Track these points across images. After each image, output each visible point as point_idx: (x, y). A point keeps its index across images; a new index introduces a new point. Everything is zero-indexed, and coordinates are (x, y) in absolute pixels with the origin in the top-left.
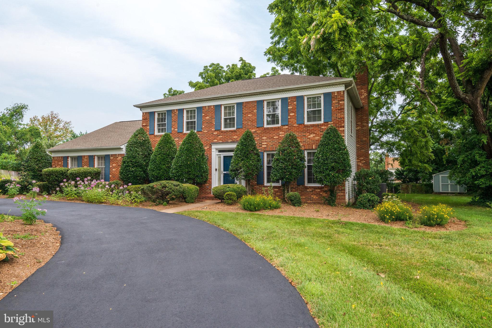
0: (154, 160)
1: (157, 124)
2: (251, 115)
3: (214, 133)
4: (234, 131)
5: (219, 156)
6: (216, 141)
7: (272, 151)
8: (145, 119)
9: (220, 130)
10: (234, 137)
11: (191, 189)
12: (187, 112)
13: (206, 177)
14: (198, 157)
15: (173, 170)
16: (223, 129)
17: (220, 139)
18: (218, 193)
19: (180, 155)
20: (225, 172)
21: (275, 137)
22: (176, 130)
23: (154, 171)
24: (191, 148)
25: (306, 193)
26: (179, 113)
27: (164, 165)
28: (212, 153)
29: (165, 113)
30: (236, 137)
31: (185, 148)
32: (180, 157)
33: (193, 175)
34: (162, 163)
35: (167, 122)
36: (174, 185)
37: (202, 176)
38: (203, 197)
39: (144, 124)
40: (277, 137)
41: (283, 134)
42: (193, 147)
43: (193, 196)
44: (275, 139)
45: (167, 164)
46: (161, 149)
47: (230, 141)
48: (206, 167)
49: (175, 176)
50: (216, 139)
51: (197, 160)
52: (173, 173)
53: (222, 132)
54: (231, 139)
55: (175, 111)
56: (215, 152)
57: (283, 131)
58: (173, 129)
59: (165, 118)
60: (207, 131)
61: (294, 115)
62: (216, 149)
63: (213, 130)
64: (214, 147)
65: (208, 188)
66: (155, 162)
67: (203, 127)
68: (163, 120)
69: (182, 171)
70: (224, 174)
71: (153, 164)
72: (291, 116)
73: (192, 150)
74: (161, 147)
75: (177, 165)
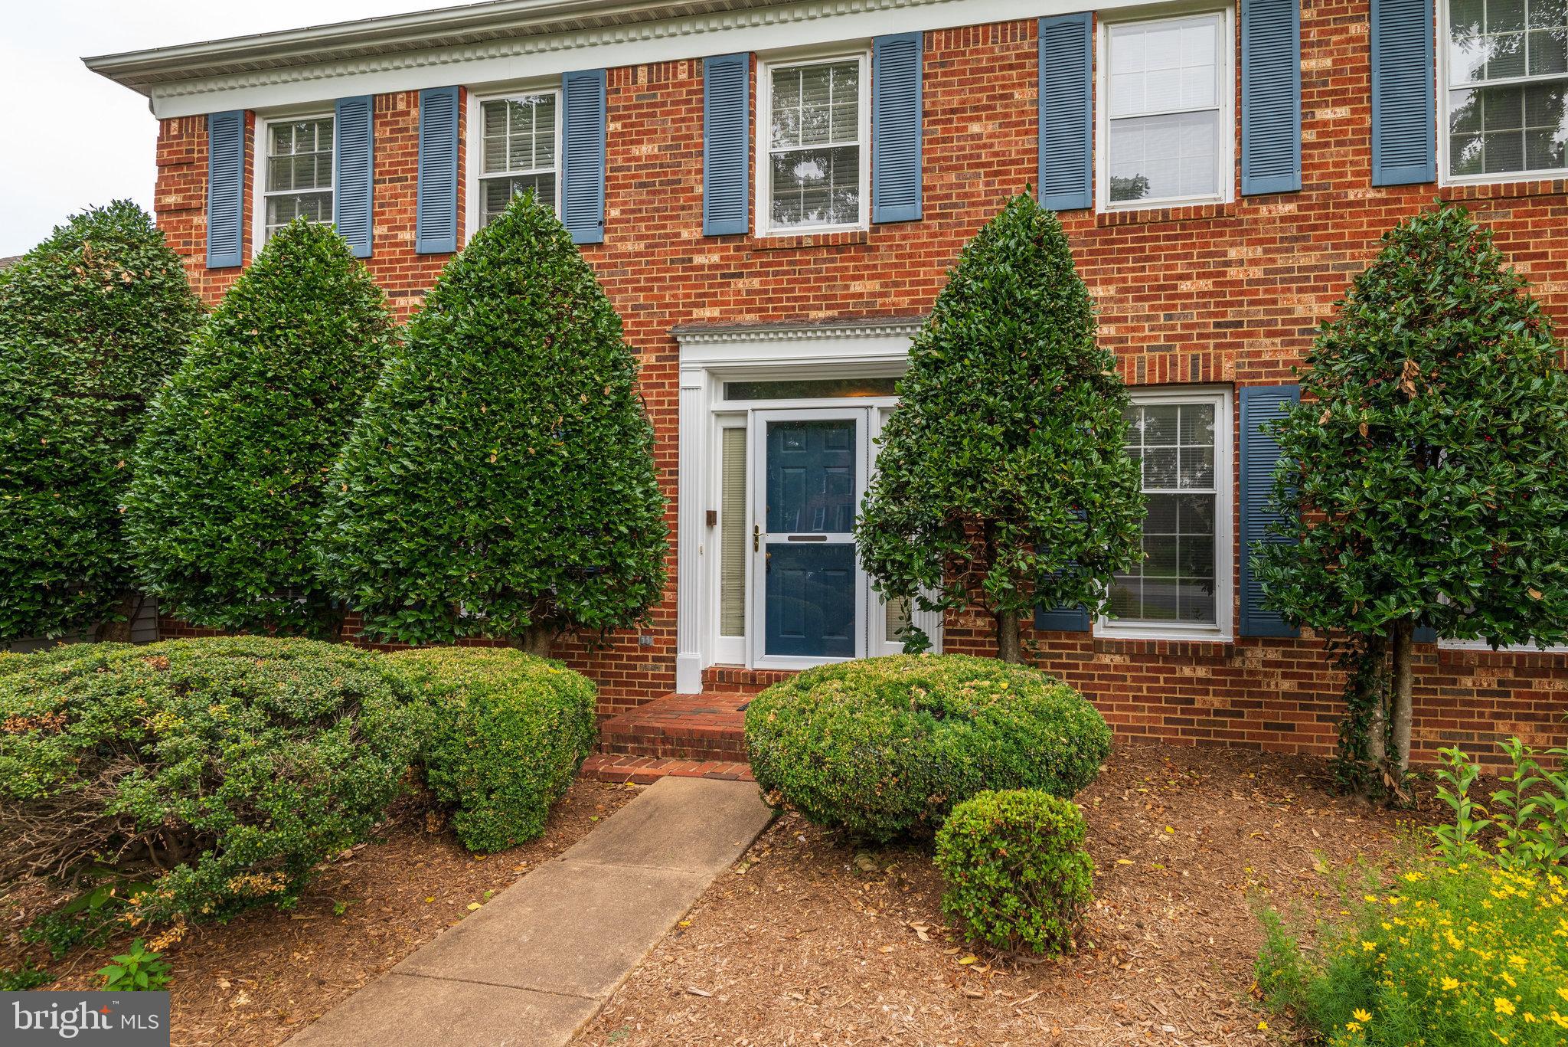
0: (171, 431)
1: (269, 200)
2: (992, 127)
3: (698, 260)
4: (859, 244)
5: (737, 423)
6: (715, 312)
7: (1163, 385)
8: (179, 165)
9: (741, 236)
10: (856, 287)
11: (510, 714)
12: (493, 112)
13: (645, 580)
14: (585, 409)
15: (342, 517)
16: (764, 227)
17: (746, 302)
18: (835, 778)
19: (408, 386)
20: (782, 538)
21: (1185, 287)
22: (406, 236)
23: (173, 522)
24: (518, 332)
25: (1452, 703)
26: (427, 117)
27: (270, 471)
28: (684, 397)
29: (325, 125)
30: (875, 286)
31: (464, 328)
32: (413, 405)
33: (539, 564)
34: (247, 454)
35: (341, 185)
36: (278, 717)
37: (616, 569)
38: (620, 737)
39: (171, 200)
40: (1206, 285)
41: (1254, 262)
42: (535, 324)
43: (531, 781)
44: (1189, 295)
45: (297, 466)
46: (246, 341)
47: (822, 314)
48: (647, 493)
49: (365, 577)
50: (714, 304)
51: (572, 432)
52: (340, 548)
53: (761, 249)
54: (830, 304)
55: (401, 106)
56: (701, 395)
57: (1260, 242)
58: (380, 230)
59: (326, 159)
60: (640, 246)
61: (1348, 122)
62: (713, 373)
63: (685, 235)
64: (694, 356)
65: (646, 648)
66: (181, 449)
67: (615, 213)
68: (313, 169)
69: (425, 532)
70: (770, 548)
71: (164, 460)
72: (1325, 123)
73: (532, 343)
74: (246, 324)
75: (376, 471)
